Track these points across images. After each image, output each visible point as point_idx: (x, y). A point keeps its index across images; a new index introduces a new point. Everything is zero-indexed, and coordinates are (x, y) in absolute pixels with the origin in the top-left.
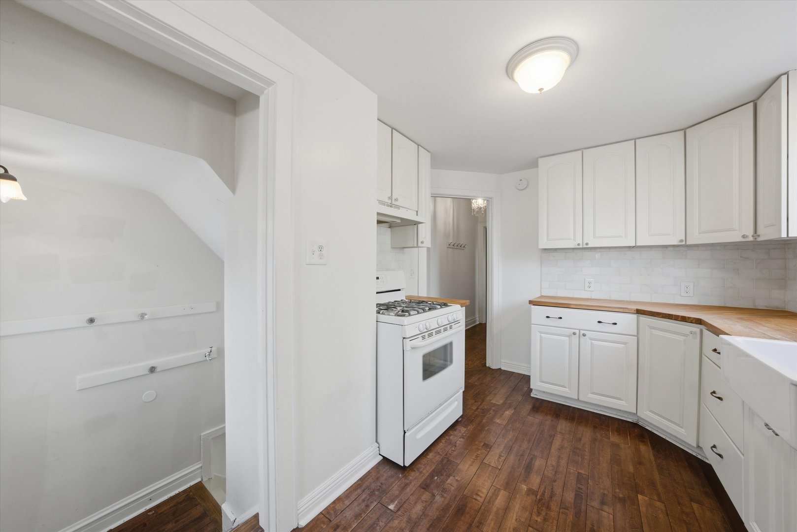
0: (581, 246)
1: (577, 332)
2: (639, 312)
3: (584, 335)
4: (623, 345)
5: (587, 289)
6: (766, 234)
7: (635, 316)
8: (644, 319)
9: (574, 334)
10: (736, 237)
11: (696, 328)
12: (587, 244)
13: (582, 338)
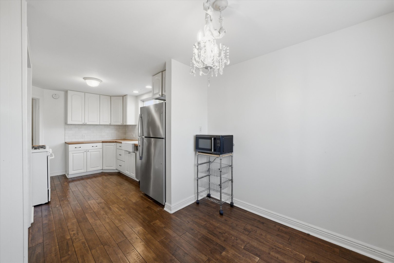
0: (84, 124)
1: (86, 151)
2: (103, 142)
3: (88, 151)
4: (98, 152)
5: (83, 138)
6: (124, 124)
7: (102, 143)
8: (104, 144)
9: (85, 151)
10: (120, 124)
11: (115, 143)
12: (86, 123)
13: (88, 152)
